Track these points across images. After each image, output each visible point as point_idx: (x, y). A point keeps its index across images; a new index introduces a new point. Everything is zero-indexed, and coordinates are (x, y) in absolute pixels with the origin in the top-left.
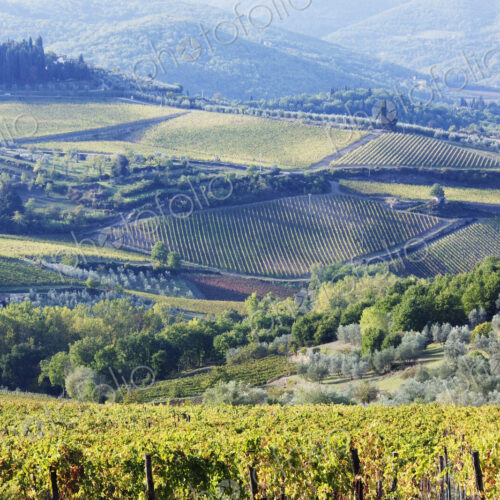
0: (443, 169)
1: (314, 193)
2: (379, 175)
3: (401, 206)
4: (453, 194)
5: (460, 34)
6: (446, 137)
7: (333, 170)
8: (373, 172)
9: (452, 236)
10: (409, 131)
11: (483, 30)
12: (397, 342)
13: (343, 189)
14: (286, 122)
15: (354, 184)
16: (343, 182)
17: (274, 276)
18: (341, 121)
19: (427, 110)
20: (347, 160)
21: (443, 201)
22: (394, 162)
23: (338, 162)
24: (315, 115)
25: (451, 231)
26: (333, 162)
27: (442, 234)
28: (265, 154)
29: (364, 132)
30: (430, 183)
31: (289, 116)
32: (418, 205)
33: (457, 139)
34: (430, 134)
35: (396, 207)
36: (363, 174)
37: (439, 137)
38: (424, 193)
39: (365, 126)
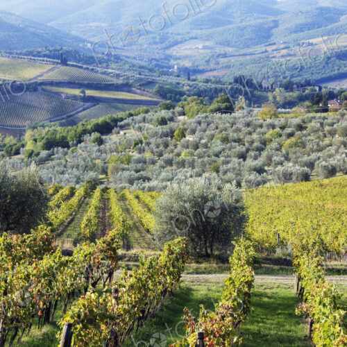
0: (86, 82)
1: (30, 92)
2: (59, 84)
3: (67, 97)
4: (89, 93)
5: (106, 25)
6: (88, 69)
7: (39, 82)
8: (56, 83)
9: (88, 110)
10: (73, 66)
11: (116, 23)
12: (38, 154)
13: (43, 90)
14: (20, 61)
15: (48, 88)
16: (44, 87)
17: (11, 126)
18: (44, 61)
19: (86, 57)
20: (45, 78)
21: (85, 96)
22: (66, 79)
23: (42, 78)
24: (33, 58)
25: (88, 108)
26: (39, 78)
27: (84, 109)
28: (10, 74)
29: (53, 66)
30: (80, 88)
31: (21, 58)
32: (75, 97)
33: (93, 70)
34: (81, 67)
35: (65, 98)
36: (52, 84)
37: (85, 69)
38: (77, 92)
39: (54, 63)
